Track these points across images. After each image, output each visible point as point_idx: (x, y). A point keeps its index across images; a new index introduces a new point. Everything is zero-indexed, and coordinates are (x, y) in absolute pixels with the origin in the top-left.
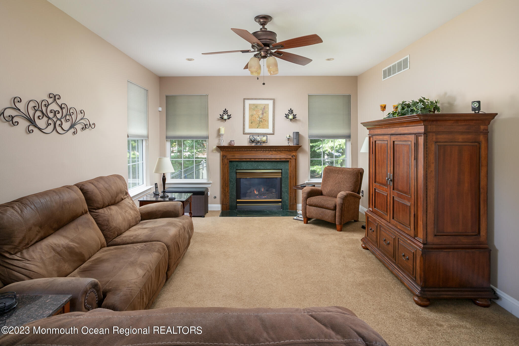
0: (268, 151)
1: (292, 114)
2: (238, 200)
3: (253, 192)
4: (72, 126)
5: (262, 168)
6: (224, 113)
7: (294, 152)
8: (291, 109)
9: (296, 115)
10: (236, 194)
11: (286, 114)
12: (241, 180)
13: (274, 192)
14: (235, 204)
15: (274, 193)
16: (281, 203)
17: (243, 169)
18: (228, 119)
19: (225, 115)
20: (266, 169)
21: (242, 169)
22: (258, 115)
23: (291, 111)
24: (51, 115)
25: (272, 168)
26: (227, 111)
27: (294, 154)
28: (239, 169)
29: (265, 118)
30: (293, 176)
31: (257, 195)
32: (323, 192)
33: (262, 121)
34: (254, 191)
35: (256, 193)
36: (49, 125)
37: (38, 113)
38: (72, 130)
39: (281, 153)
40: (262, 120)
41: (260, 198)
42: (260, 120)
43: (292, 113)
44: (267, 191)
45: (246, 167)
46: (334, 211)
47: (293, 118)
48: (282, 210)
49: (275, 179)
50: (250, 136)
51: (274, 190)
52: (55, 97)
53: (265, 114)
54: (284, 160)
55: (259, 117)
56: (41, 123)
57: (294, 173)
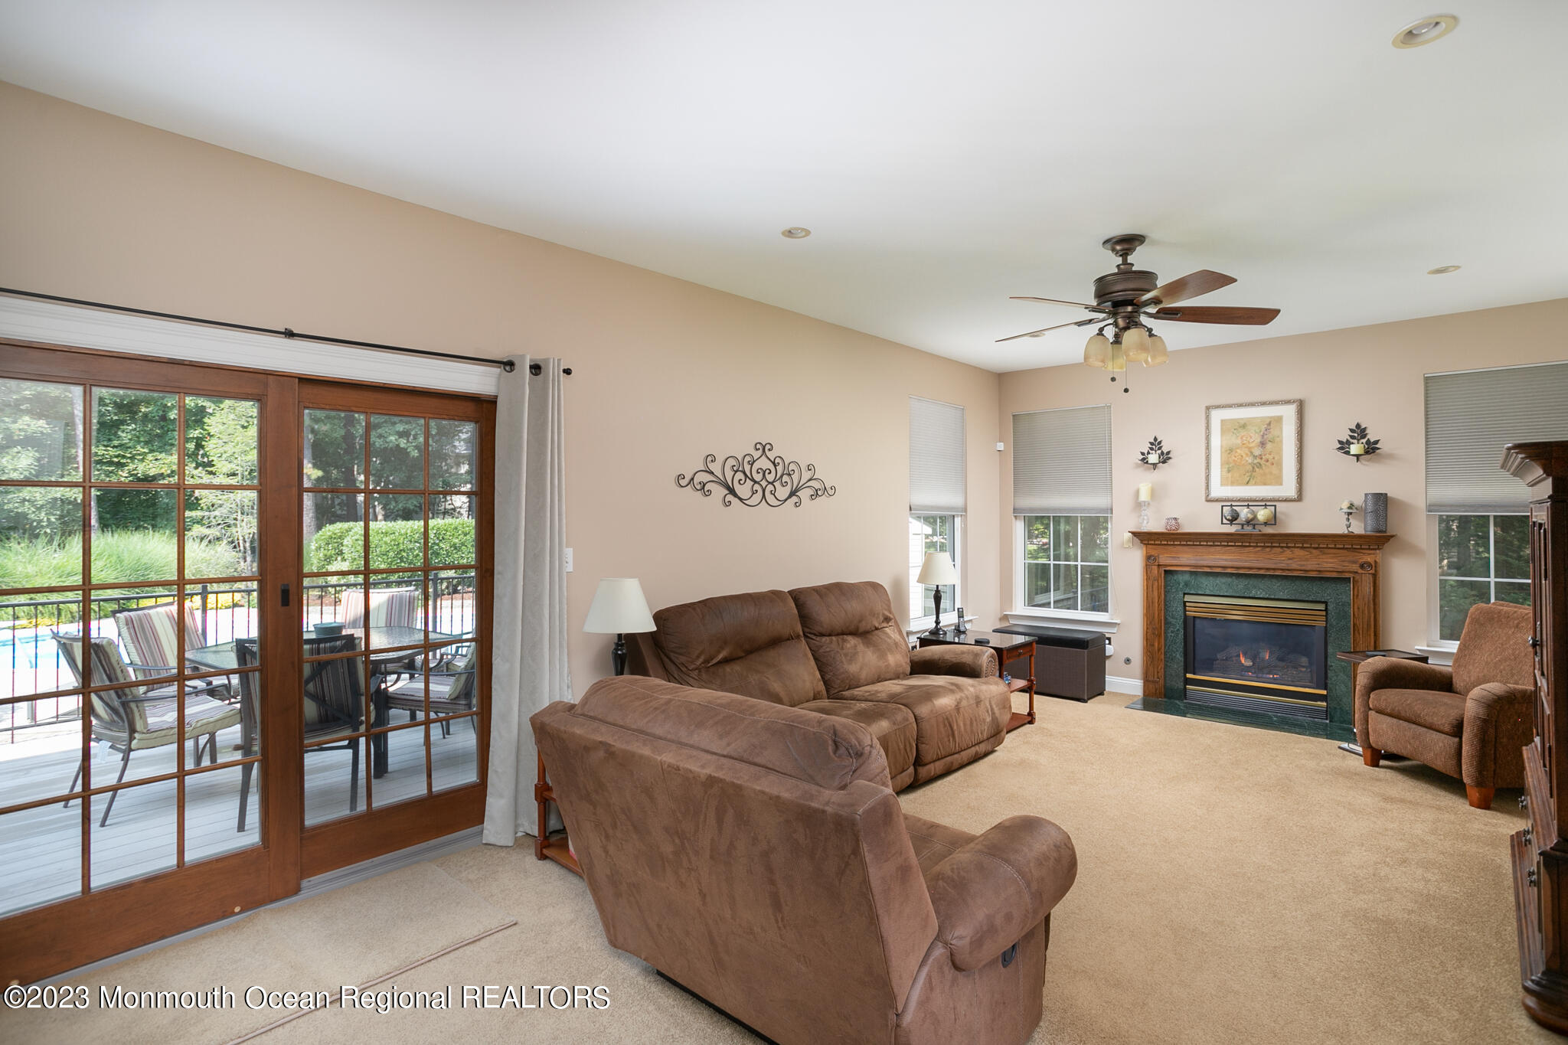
0: (1279, 549)
1: (1364, 441)
2: (1189, 676)
3: (1234, 659)
4: (793, 494)
5: (1261, 596)
6: (1152, 449)
7: (1370, 554)
8: (1358, 426)
9: (1377, 442)
10: (1183, 659)
11: (1340, 442)
12: (1198, 622)
13: (1303, 667)
14: (1181, 685)
15: (1304, 669)
16: (1326, 701)
17: (1203, 593)
18: (1164, 462)
19: (1154, 452)
20: (1273, 597)
21: (1200, 592)
22: (1250, 448)
23: (1359, 432)
24: (758, 477)
25: (1294, 598)
26: (1160, 443)
27: (1370, 559)
28: (1191, 592)
29: (1271, 457)
30: (1365, 626)
31: (1248, 669)
32: (1454, 680)
33: (1260, 466)
34: (1239, 656)
35: (1243, 662)
36: (754, 492)
37: (740, 476)
38: (794, 499)
39: (1324, 554)
40: (1262, 462)
41: (1257, 677)
42: (1256, 461)
43: (1364, 437)
44: (1281, 659)
45: (1211, 589)
46: (1456, 740)
47: (1367, 452)
48: (1328, 721)
49: (1306, 629)
50: (1222, 506)
51: (1304, 660)
52: (764, 448)
53: (1269, 446)
54: (1334, 575)
55: (1251, 453)
56: (743, 490)
57: (1370, 617)
